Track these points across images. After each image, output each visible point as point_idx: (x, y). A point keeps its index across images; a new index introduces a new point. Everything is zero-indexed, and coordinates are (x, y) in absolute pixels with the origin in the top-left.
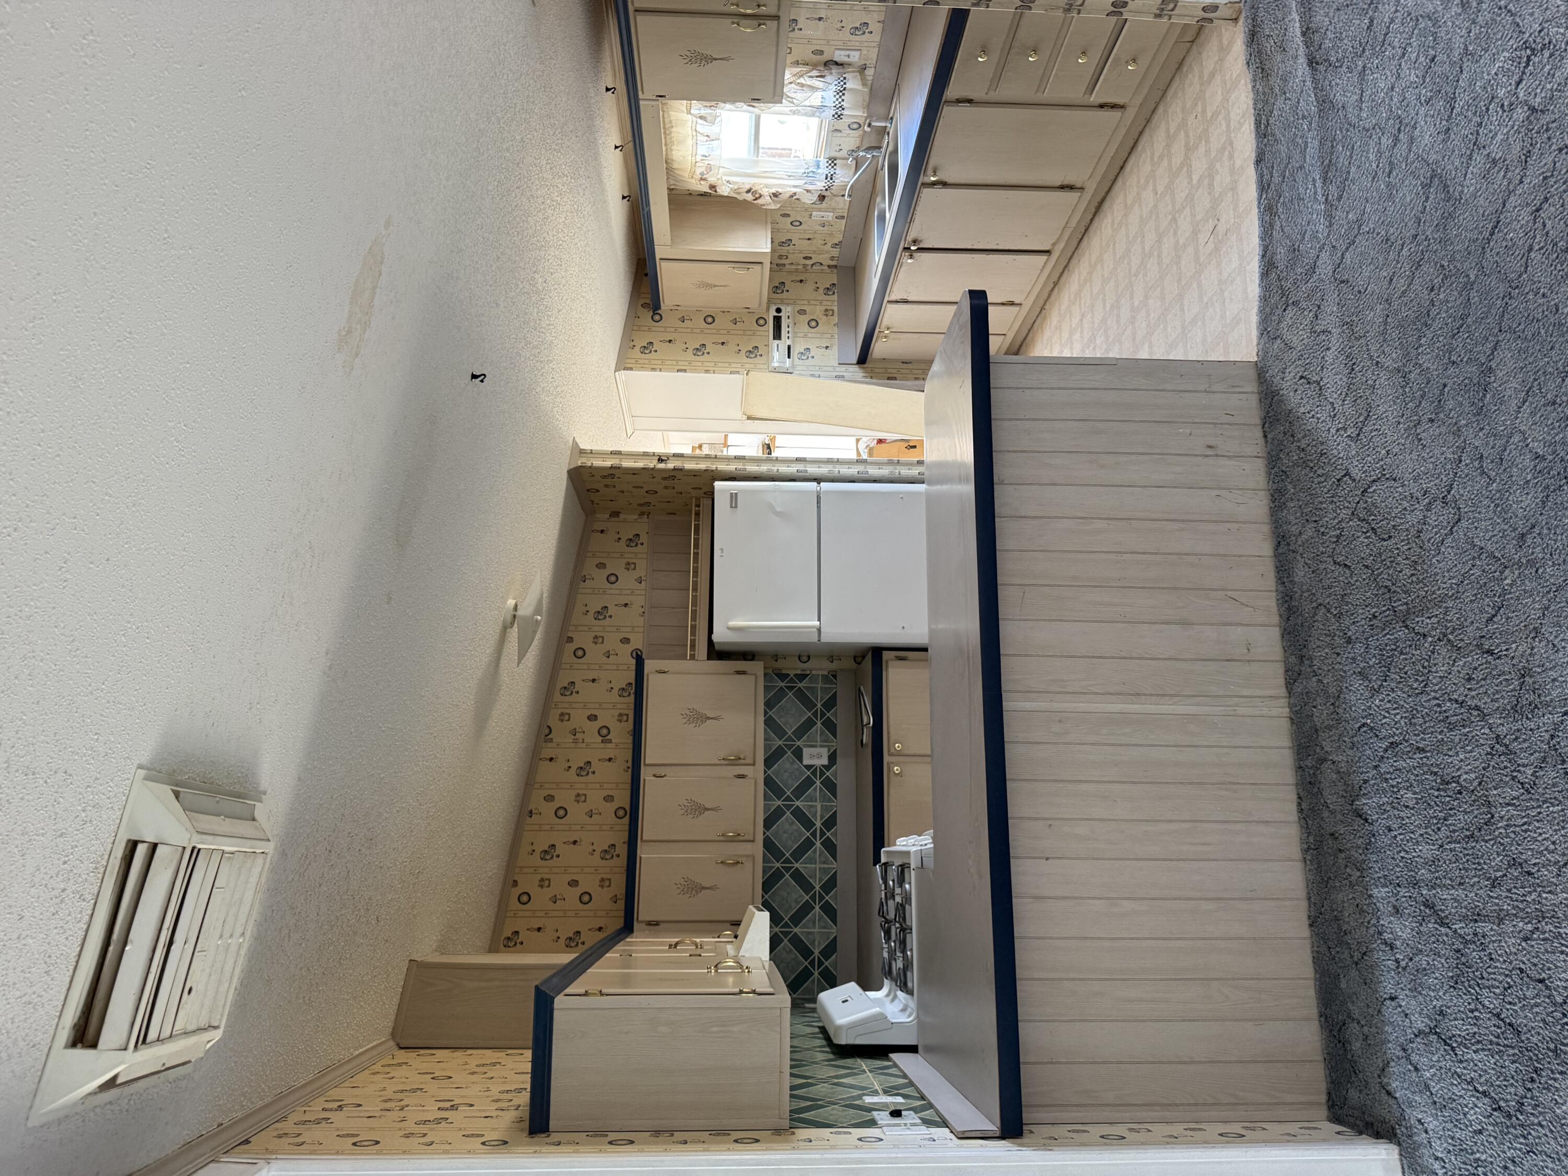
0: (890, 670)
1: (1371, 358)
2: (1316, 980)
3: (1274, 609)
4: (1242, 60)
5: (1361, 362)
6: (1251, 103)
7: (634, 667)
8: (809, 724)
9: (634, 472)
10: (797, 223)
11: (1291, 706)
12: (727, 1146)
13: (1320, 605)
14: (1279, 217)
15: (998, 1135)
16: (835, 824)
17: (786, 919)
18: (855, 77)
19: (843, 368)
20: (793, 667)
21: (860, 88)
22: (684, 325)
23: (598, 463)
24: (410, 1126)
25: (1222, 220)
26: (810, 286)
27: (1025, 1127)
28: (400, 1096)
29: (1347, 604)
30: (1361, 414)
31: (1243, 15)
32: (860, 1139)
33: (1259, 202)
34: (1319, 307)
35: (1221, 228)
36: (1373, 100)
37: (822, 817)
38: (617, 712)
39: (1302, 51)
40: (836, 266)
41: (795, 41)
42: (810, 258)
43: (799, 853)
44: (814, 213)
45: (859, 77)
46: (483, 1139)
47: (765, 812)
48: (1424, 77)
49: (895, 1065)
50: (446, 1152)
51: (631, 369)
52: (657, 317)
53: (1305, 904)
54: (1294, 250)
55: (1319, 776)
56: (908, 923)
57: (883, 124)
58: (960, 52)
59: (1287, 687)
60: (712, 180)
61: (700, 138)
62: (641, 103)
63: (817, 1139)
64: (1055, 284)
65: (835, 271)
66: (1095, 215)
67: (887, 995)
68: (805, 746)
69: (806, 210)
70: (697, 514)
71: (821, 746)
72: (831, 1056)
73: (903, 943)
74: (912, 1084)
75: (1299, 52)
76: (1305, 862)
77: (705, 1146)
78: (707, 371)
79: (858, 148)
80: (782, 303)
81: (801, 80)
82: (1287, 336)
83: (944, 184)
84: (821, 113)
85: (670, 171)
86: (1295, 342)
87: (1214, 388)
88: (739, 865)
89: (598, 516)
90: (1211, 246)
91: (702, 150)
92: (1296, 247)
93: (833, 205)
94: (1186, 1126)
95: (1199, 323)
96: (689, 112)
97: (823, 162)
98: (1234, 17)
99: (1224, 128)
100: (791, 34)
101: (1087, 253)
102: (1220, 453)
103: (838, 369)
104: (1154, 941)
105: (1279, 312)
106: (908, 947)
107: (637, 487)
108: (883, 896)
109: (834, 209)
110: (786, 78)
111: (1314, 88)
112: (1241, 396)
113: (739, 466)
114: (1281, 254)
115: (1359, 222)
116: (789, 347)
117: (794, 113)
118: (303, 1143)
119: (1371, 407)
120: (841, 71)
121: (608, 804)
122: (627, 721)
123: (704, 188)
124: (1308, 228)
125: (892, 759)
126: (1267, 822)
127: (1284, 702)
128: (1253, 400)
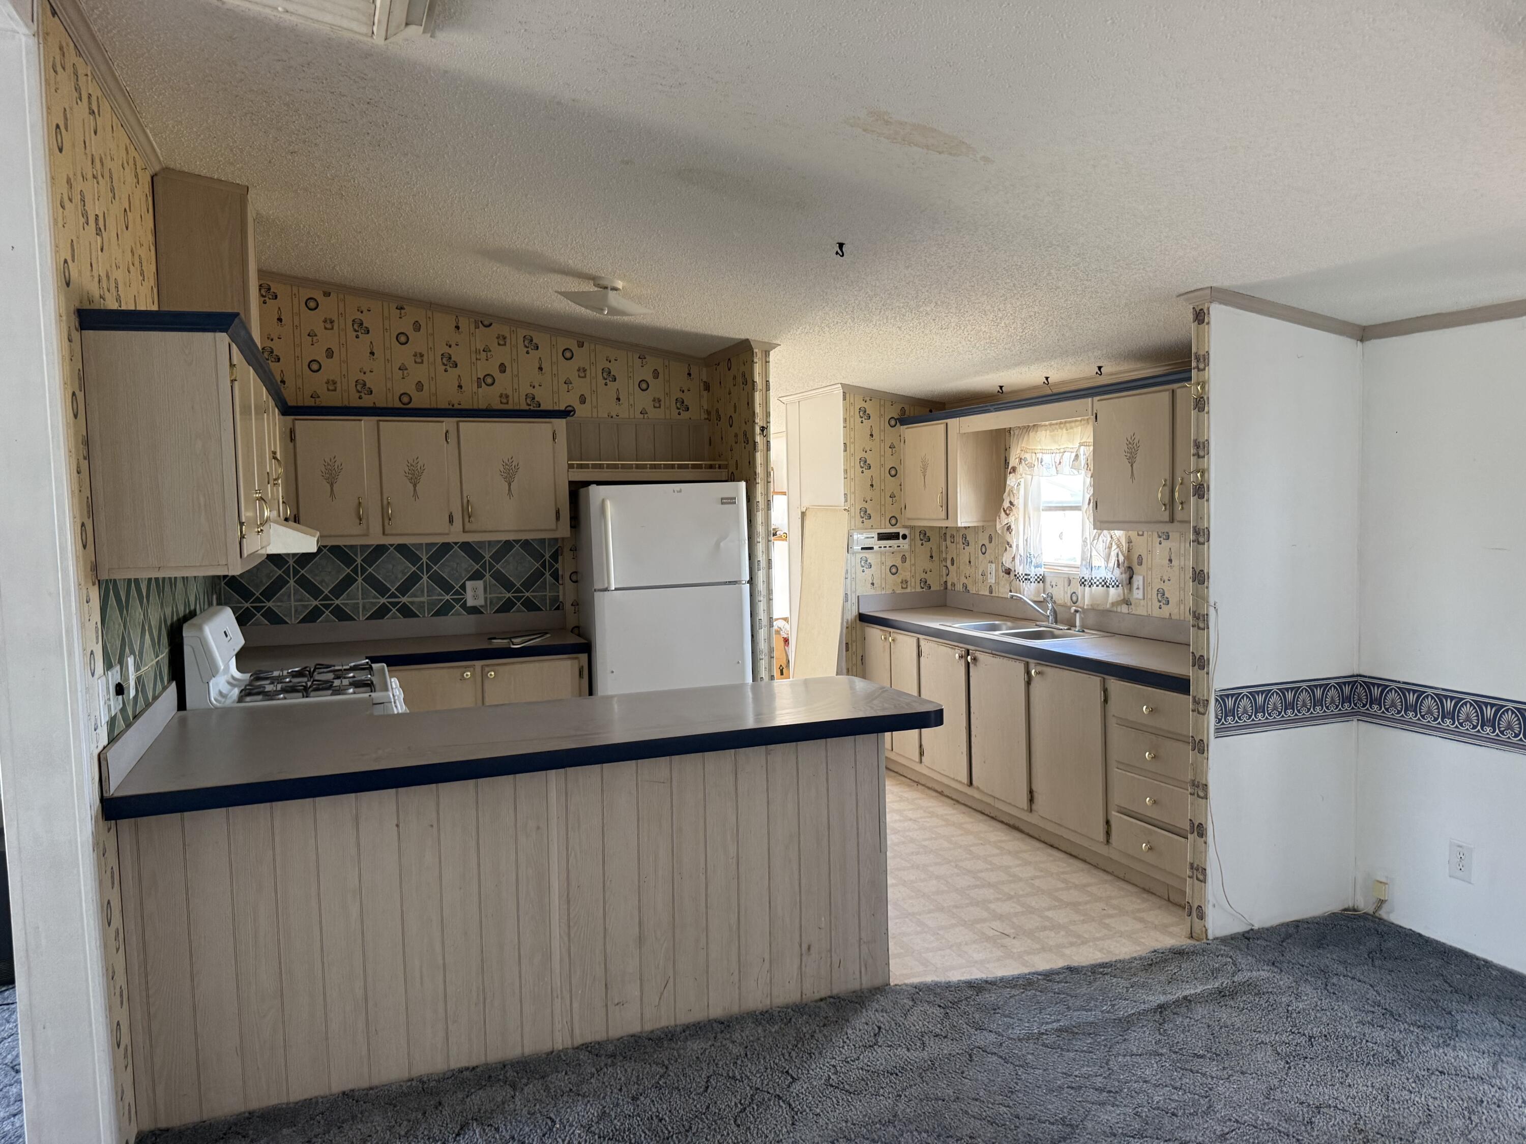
0: (569, 662)
1: (904, 1090)
2: (288, 1104)
3: (658, 1025)
4: (1158, 946)
5: (899, 1080)
6: (1121, 957)
7: (556, 408)
8: (507, 585)
9: (750, 404)
10: (984, 550)
11: (565, 1051)
12: (78, 515)
13: (667, 1068)
14: (1023, 992)
15: (105, 795)
16: (405, 617)
17: (302, 572)
18: (1119, 596)
19: (855, 600)
20: (565, 566)
21: (1110, 600)
22: (887, 447)
23: (757, 368)
24: (79, 185)
25: (1015, 941)
26: (928, 565)
27: (113, 822)
28: (107, 175)
29: (671, 1093)
30: (851, 1086)
31: (1197, 943)
32: (92, 653)
33: (1034, 973)
34: (945, 1037)
35: (1007, 941)
36: (1133, 1066)
37: (412, 603)
38: (510, 393)
39: (1170, 998)
40: (946, 588)
41: (1150, 539)
42: (953, 564)
43: (371, 581)
44: (993, 566)
45: (1119, 599)
46: (70, 261)
47: (413, 545)
48: (1158, 1108)
49: (164, 688)
50: (55, 221)
51: (844, 399)
52: (893, 422)
53: (365, 1084)
54: (995, 1009)
55: (498, 1085)
56: (312, 694)
57: (1078, 623)
58: (1150, 689)
59: (583, 1045)
60: (1021, 469)
61: (1058, 457)
62: (1090, 399)
63: (90, 609)
64: (941, 793)
65: (942, 588)
66: (1007, 824)
67: (233, 677)
68: (485, 582)
69: (996, 558)
70: (711, 467)
71: (486, 599)
72: (169, 623)
73: (291, 690)
74: (148, 705)
75: (1169, 995)
76: (409, 1081)
77: (77, 491)
78: (846, 471)
79: (1055, 602)
80: (911, 540)
81: (1114, 547)
82: (917, 1011)
83: (1028, 683)
84: (1085, 566)
85: (1027, 429)
86: (912, 1019)
87: (864, 947)
88: (358, 521)
89: (704, 369)
90: (991, 933)
91: (1047, 458)
92: (997, 1011)
93: (1002, 583)
94: (124, 987)
95: (919, 929)
96: (1081, 444)
97: (1040, 571)
98: (1194, 935)
99: (1097, 935)
100: (1155, 535)
101: (971, 820)
102: (804, 959)
103: (853, 595)
104: (319, 938)
105: (938, 1001)
106: (287, 695)
107: (735, 407)
108: (337, 668)
109: (998, 584)
110: (1116, 531)
111: (1139, 1013)
112: (857, 973)
113: (762, 505)
114: (990, 998)
115: (1025, 1065)
116: (871, 548)
117: (1085, 541)
118: (56, 72)
119: (858, 1094)
120: (1124, 582)
121: (414, 387)
122: (501, 403)
123: (1013, 462)
124: (1015, 1020)
125: (478, 669)
126: (448, 1040)
127: (568, 1044)
128: (854, 985)
